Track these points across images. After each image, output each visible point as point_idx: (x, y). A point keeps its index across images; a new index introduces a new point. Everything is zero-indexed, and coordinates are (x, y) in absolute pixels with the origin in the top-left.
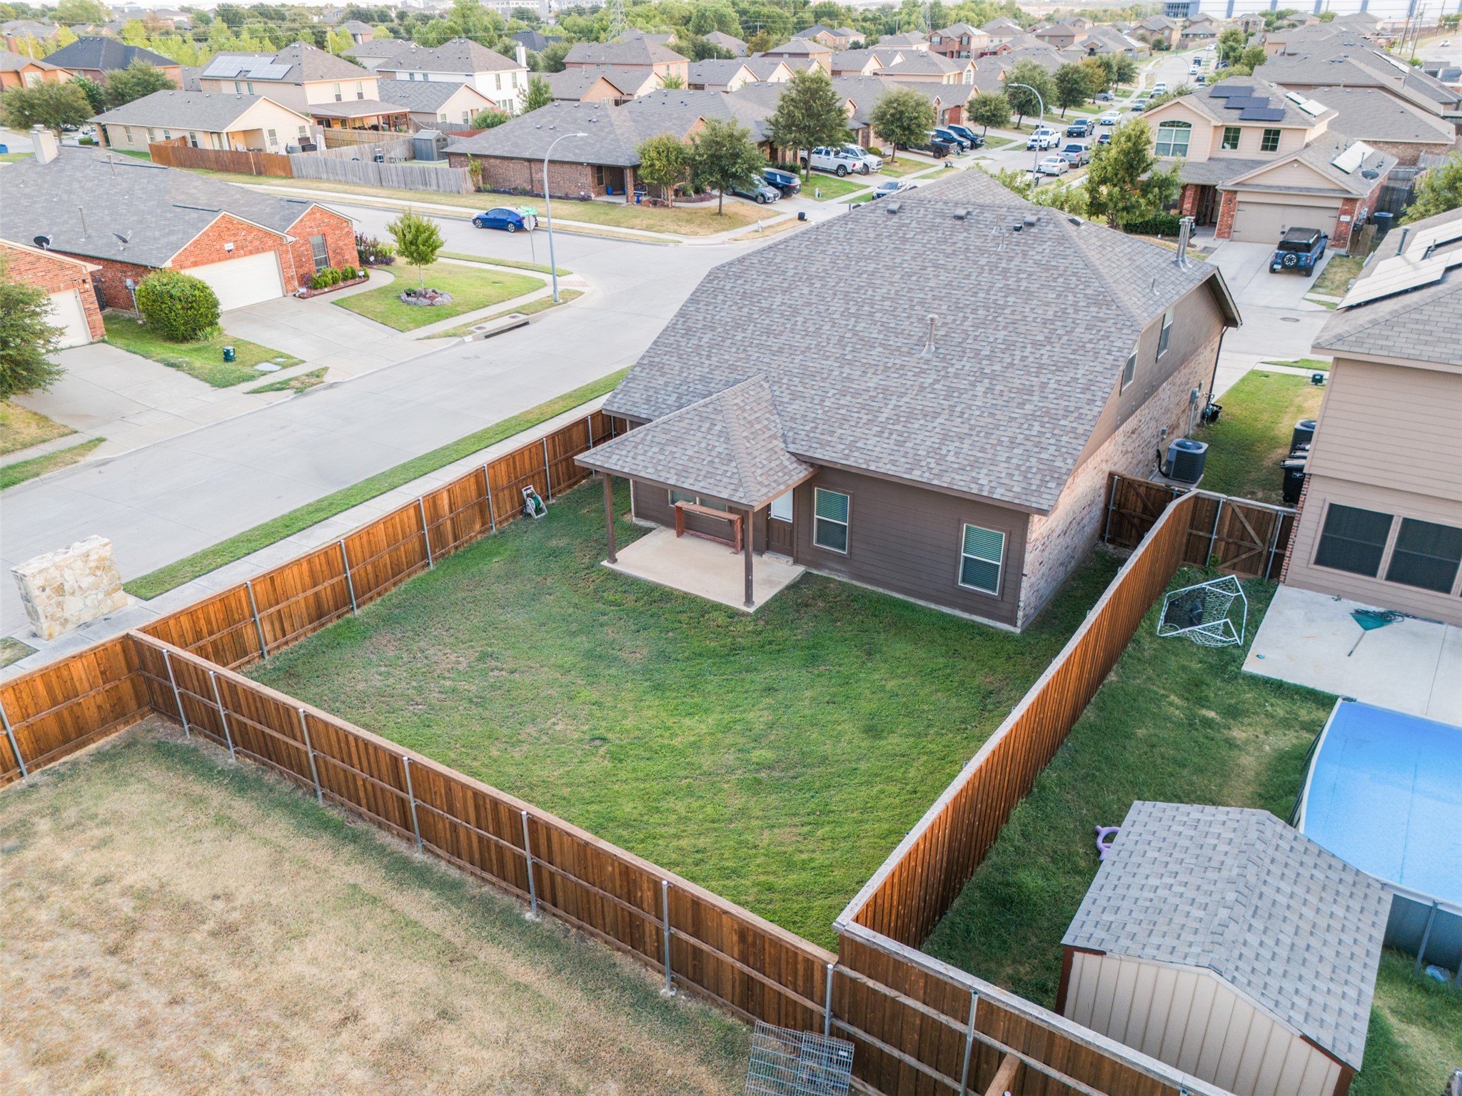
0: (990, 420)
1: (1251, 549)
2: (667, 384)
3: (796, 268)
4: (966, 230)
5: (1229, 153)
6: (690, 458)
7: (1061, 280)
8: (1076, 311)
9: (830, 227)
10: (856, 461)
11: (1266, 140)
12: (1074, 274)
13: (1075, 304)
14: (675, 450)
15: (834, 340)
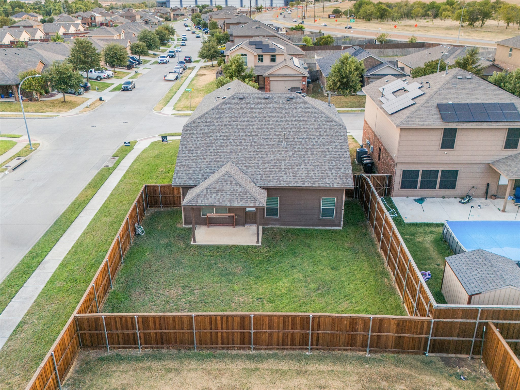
0: (318, 163)
1: (380, 189)
2: (194, 171)
3: (217, 122)
4: (271, 103)
5: (260, 64)
6: (230, 195)
7: (312, 116)
8: (324, 125)
9: (221, 106)
10: (283, 184)
11: (271, 59)
12: (316, 113)
13: (322, 123)
14: (222, 193)
15: (249, 146)
